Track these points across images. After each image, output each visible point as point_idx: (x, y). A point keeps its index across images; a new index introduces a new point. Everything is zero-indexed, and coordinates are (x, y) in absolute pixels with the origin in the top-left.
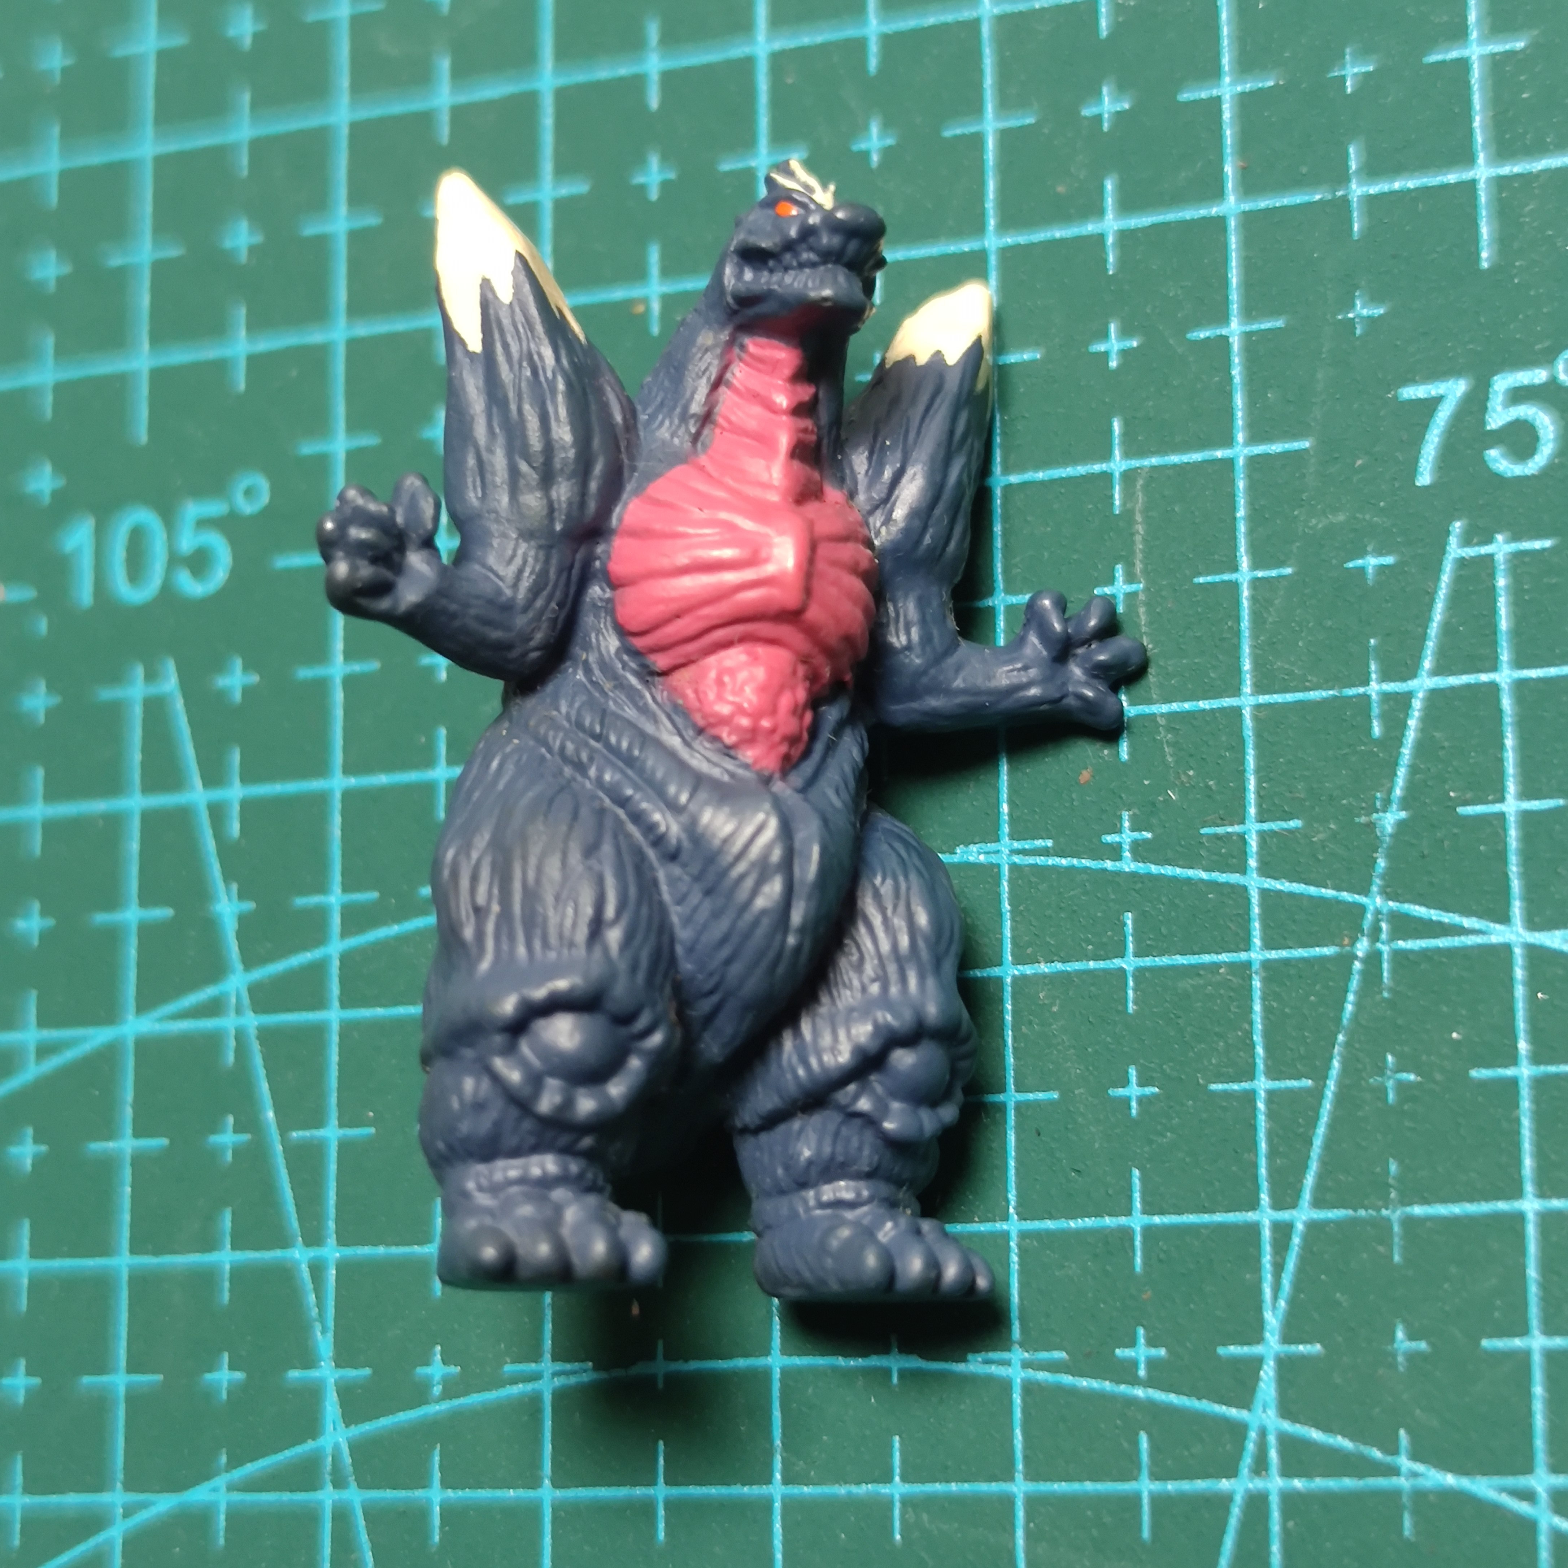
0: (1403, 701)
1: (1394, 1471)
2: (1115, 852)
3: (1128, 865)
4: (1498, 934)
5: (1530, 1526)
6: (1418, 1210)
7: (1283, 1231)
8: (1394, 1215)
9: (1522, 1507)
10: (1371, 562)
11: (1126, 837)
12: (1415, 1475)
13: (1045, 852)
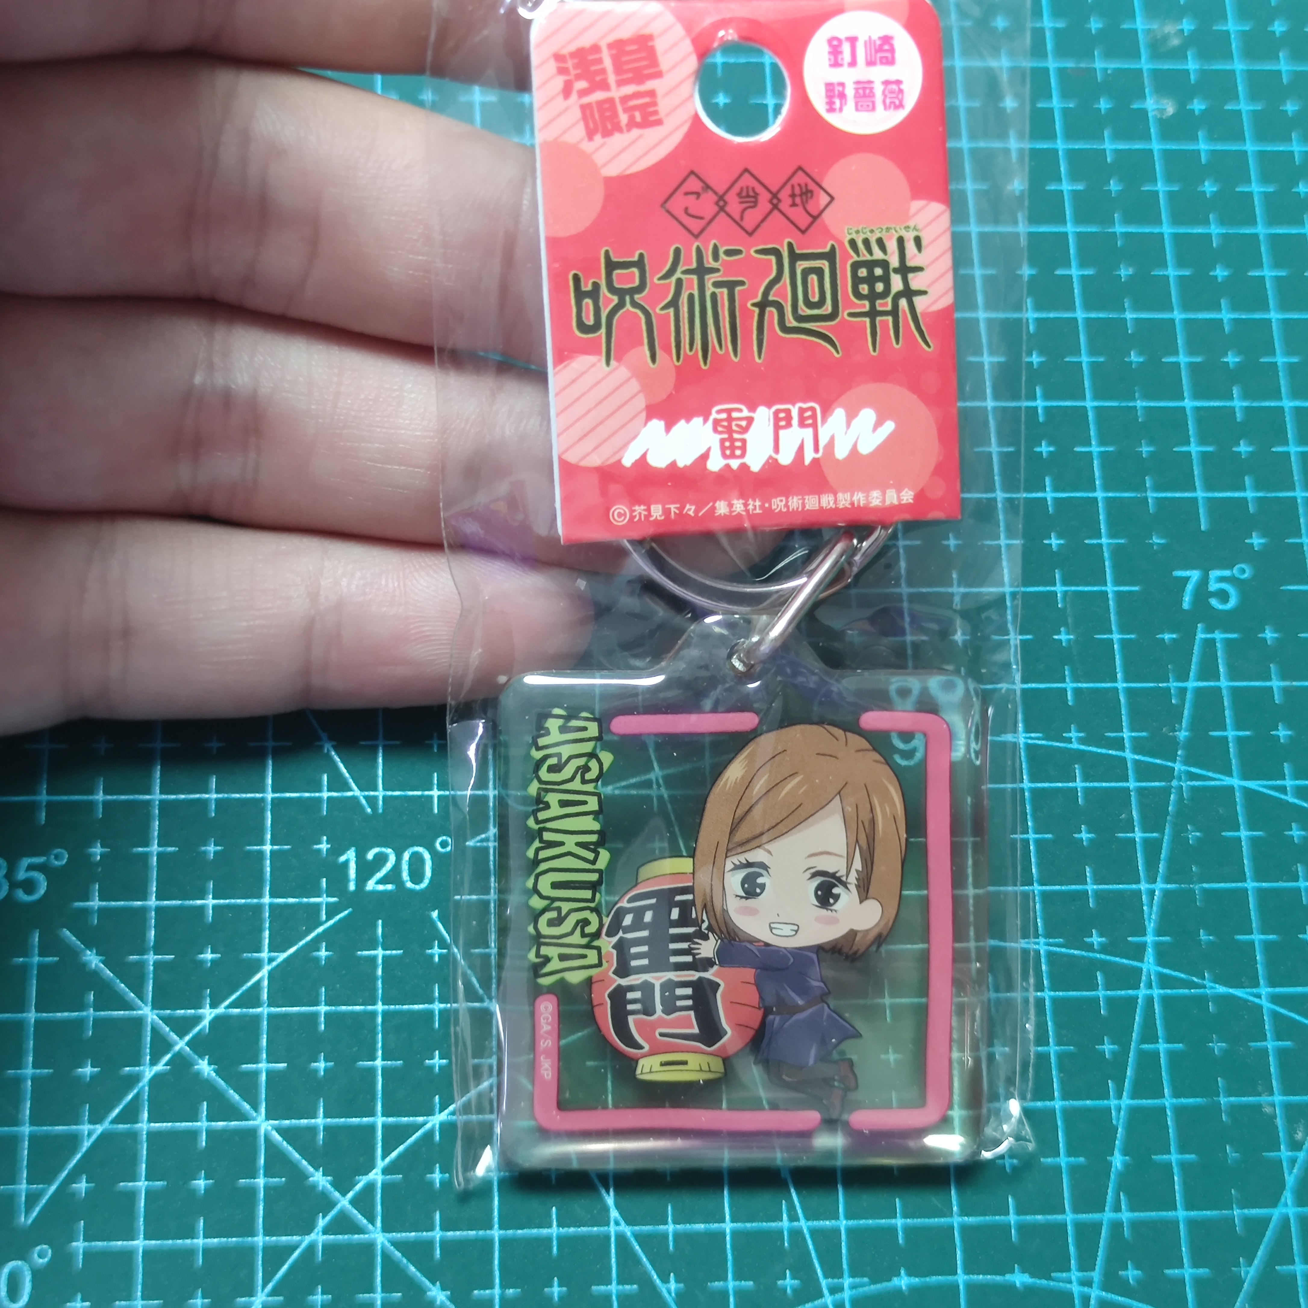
0: (1183, 691)
1: (1204, 987)
2: (1069, 740)
3: (1075, 746)
4: (1228, 781)
5: (1260, 1007)
6: (1205, 885)
7: (1152, 893)
8: (1197, 887)
9: (1257, 1000)
10: (1167, 636)
11: (1074, 734)
12: (1212, 988)
13: (1038, 739)
